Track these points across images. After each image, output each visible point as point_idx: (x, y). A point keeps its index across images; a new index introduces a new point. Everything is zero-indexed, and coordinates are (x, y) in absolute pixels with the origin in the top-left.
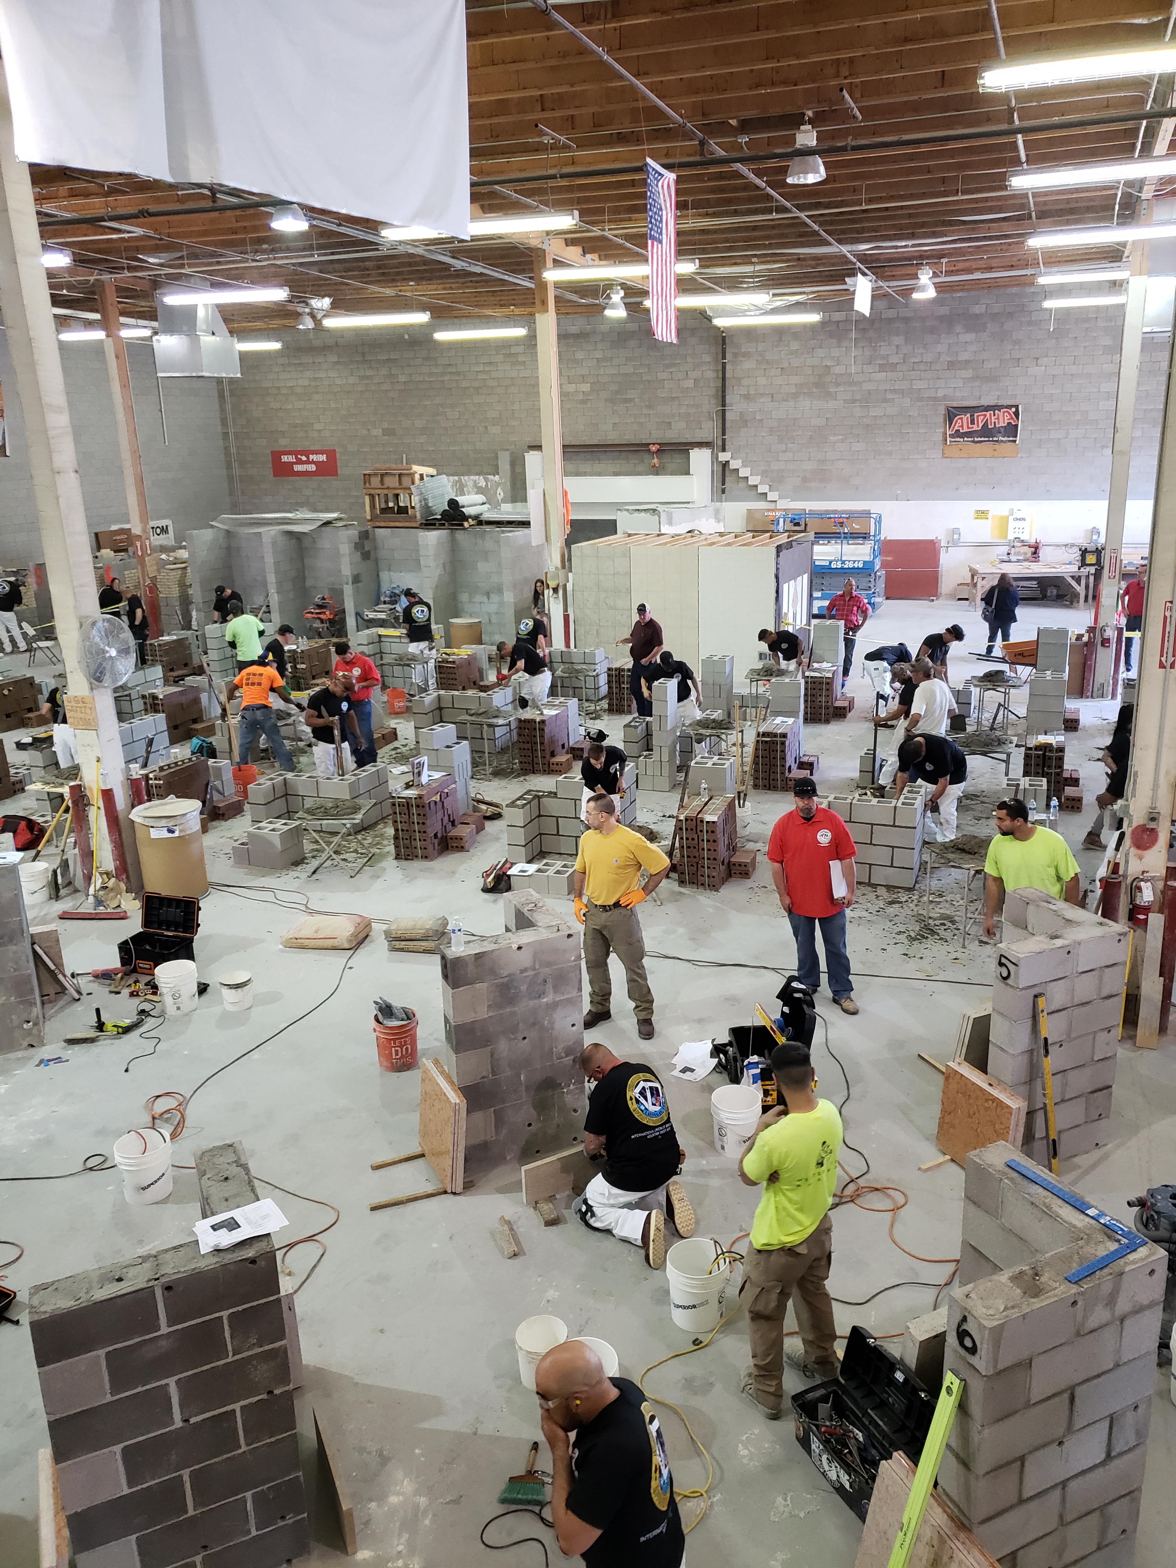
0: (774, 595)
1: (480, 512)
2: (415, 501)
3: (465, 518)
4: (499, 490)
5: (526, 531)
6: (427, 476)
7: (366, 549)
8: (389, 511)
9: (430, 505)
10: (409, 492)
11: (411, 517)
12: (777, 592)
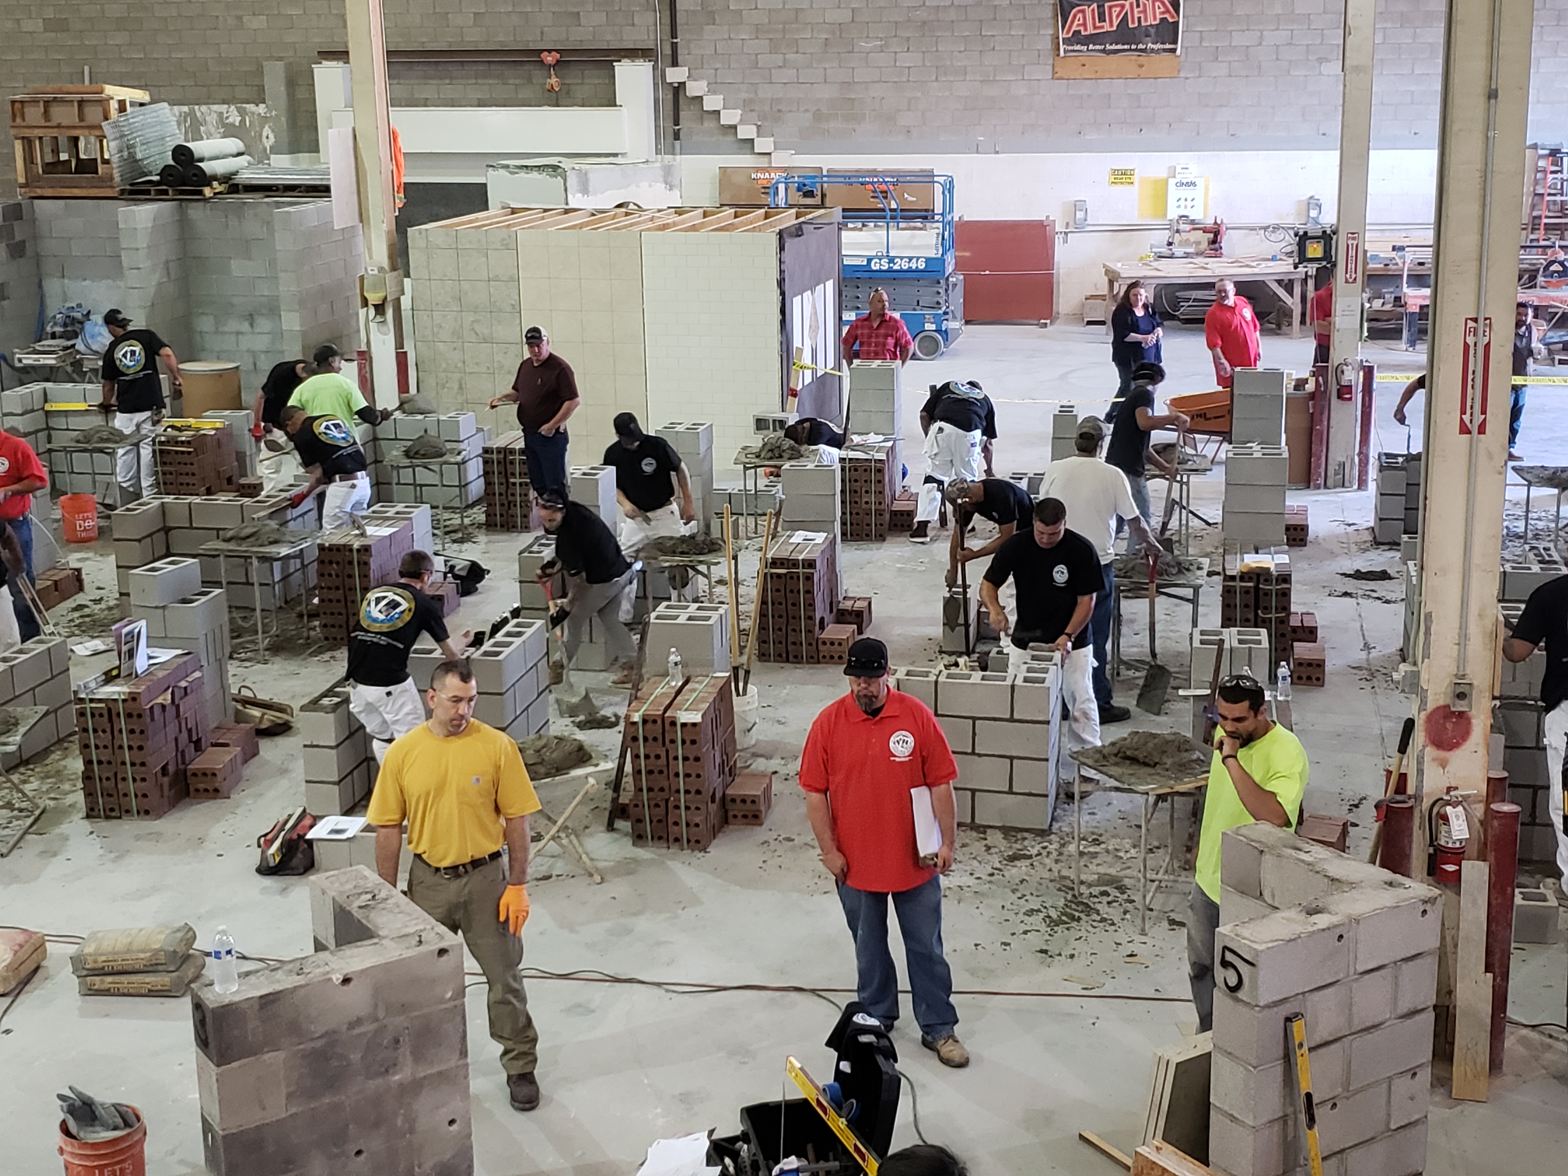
0: (777, 317)
1: (232, 169)
2: (111, 149)
3: (207, 180)
4: (267, 131)
5: (321, 203)
6: (132, 104)
7: (18, 238)
8: (60, 168)
9: (139, 156)
10: (98, 133)
11: (101, 179)
12: (783, 311)
